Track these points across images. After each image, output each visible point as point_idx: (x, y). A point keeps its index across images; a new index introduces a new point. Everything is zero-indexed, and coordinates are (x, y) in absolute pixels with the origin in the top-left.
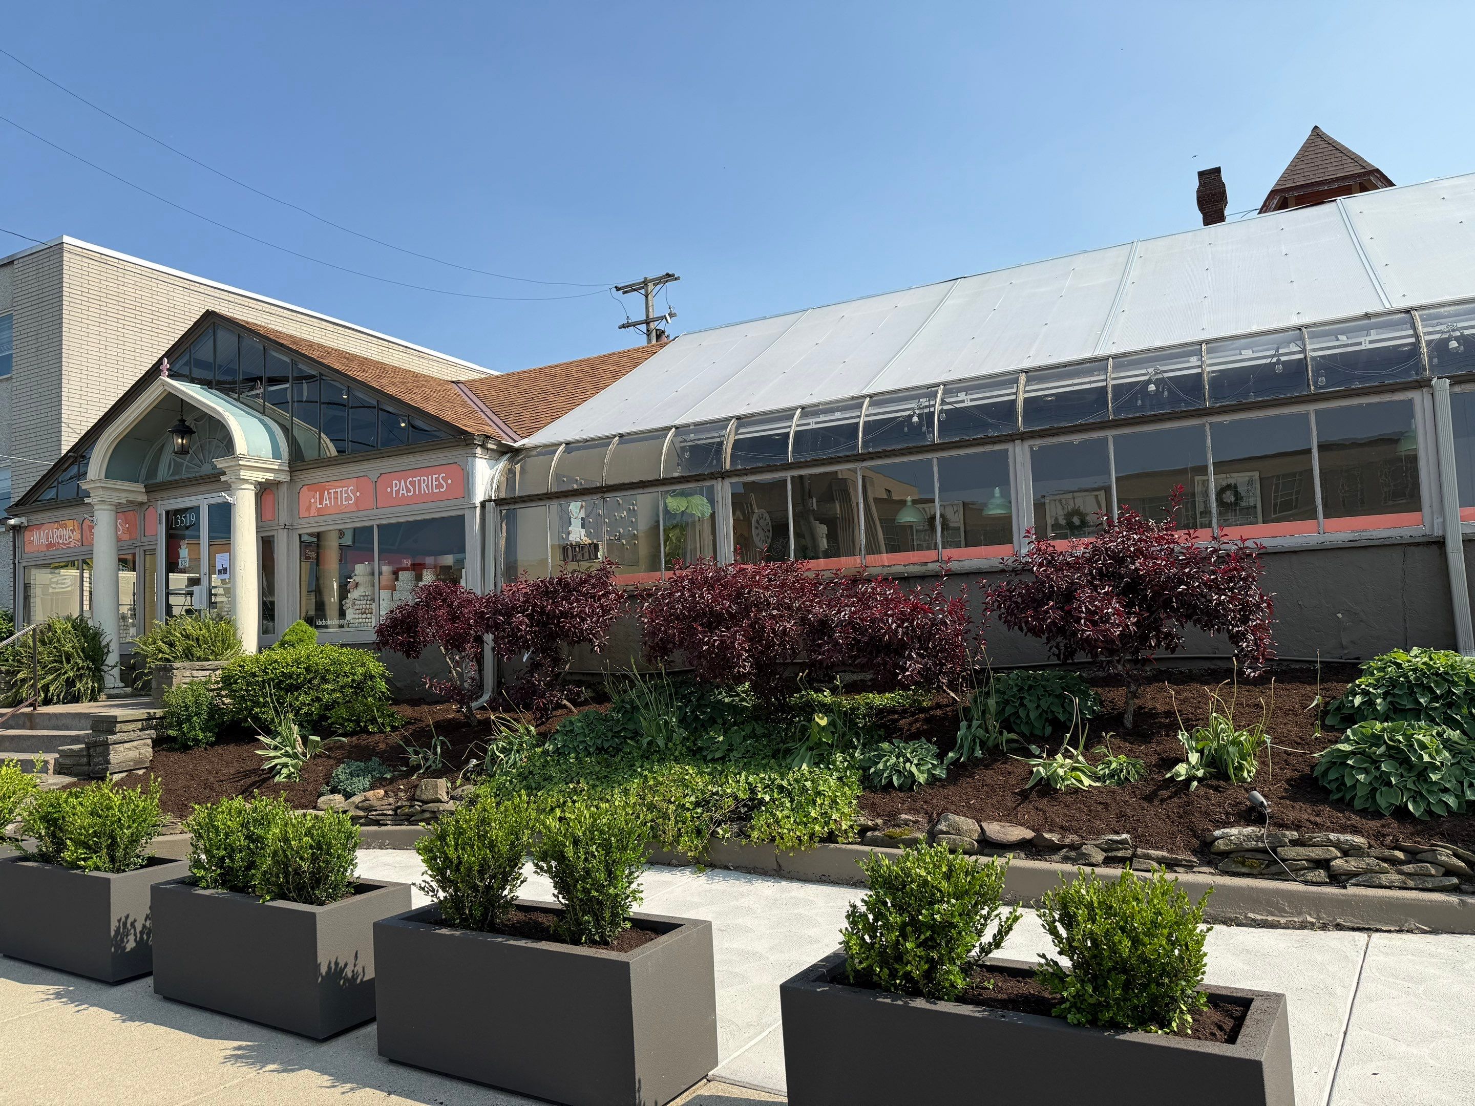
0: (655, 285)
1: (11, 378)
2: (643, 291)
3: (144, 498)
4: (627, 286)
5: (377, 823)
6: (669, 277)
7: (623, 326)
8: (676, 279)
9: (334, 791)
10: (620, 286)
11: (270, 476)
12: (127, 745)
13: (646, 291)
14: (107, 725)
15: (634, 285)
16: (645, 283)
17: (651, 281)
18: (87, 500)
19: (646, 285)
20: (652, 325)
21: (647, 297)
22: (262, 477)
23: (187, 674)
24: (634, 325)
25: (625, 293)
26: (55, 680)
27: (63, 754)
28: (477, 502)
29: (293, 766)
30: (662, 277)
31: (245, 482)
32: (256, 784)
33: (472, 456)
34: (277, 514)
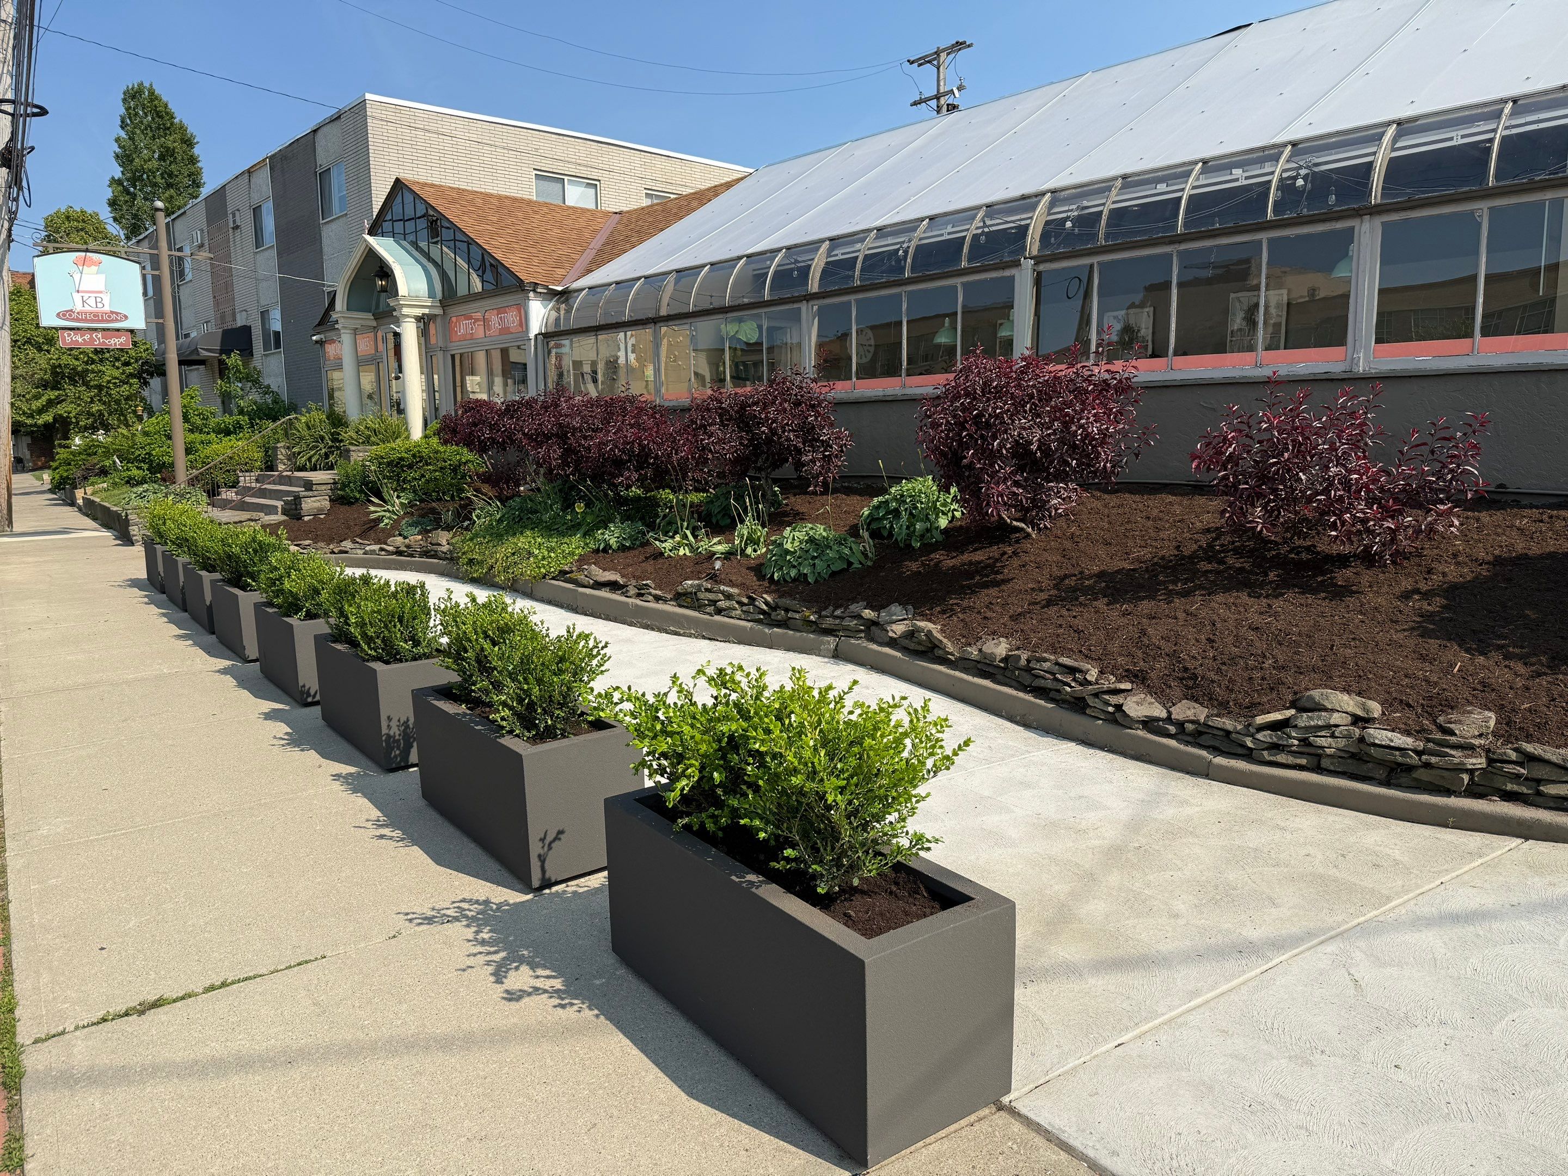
0: (948, 54)
1: (346, 214)
2: (935, 62)
3: (374, 324)
4: (920, 59)
5: (411, 556)
6: (959, 46)
7: (915, 104)
8: (969, 46)
9: (400, 535)
10: (912, 59)
11: (427, 311)
12: (312, 499)
13: (939, 62)
14: (309, 485)
15: (927, 56)
16: (938, 53)
17: (944, 50)
18: (336, 326)
19: (939, 55)
20: (942, 101)
21: (938, 69)
22: (419, 312)
23: (361, 454)
24: (925, 101)
25: (920, 65)
26: (315, 454)
27: (286, 503)
28: (532, 335)
29: (390, 518)
30: (953, 46)
31: (408, 316)
32: (371, 528)
33: (528, 299)
34: (436, 337)
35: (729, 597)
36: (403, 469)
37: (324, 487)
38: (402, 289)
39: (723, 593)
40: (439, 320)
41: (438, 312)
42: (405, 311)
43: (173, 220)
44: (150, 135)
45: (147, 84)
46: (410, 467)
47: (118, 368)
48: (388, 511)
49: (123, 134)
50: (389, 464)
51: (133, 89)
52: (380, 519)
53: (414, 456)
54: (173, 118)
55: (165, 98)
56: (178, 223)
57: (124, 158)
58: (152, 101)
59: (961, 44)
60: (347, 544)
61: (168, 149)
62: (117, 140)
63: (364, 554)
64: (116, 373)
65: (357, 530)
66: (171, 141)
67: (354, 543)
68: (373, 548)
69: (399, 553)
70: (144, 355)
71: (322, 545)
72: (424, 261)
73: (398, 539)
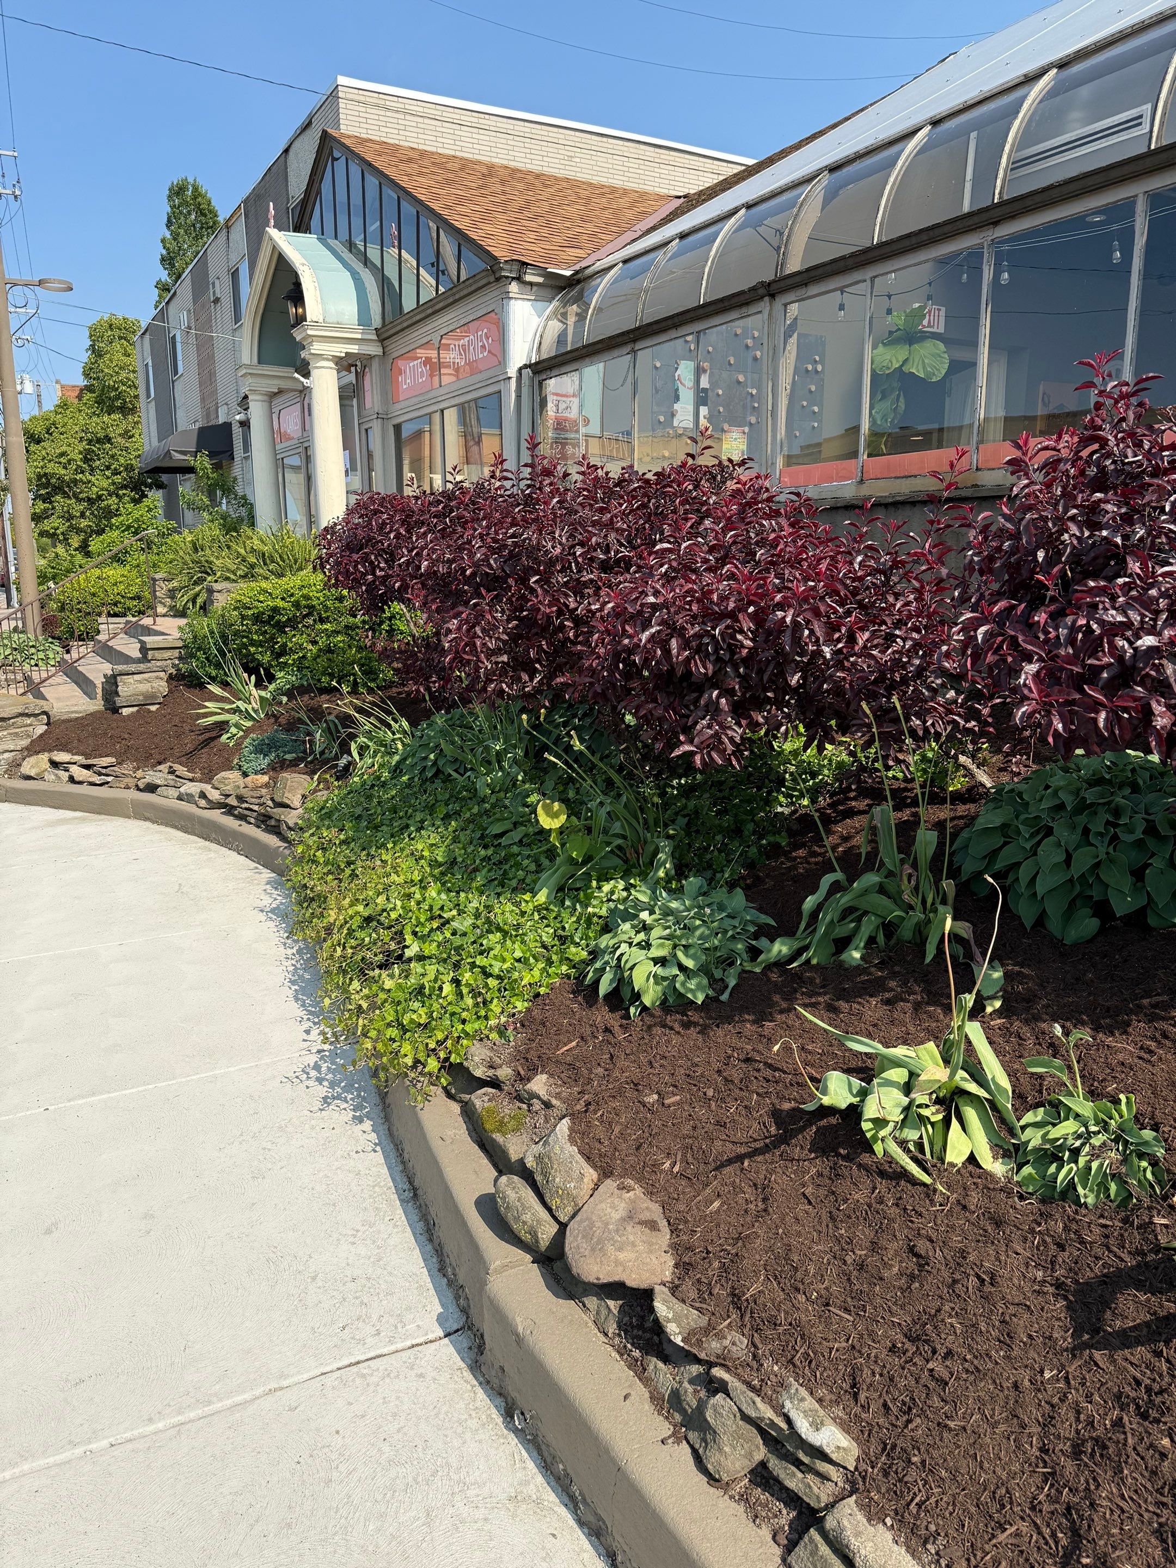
5: (242, 818)
9: (241, 766)
11: (354, 349)
12: (137, 677)
22: (341, 350)
27: (107, 680)
29: (237, 726)
31: (320, 356)
32: (206, 748)
33: (506, 296)
34: (372, 399)
36: (281, 627)
37: (169, 654)
38: (313, 310)
40: (375, 364)
41: (375, 350)
42: (317, 348)
45: (191, 180)
46: (293, 622)
47: (108, 478)
48: (236, 711)
49: (168, 234)
50: (257, 618)
51: (177, 185)
52: (222, 726)
53: (297, 605)
55: (208, 195)
56: (171, 306)
57: (168, 261)
58: (195, 198)
60: (158, 776)
62: (163, 241)
63: (180, 798)
64: (105, 483)
65: (190, 742)
67: (172, 772)
68: (192, 788)
69: (229, 810)
70: (133, 462)
71: (127, 768)
72: (358, 266)
73: (233, 776)
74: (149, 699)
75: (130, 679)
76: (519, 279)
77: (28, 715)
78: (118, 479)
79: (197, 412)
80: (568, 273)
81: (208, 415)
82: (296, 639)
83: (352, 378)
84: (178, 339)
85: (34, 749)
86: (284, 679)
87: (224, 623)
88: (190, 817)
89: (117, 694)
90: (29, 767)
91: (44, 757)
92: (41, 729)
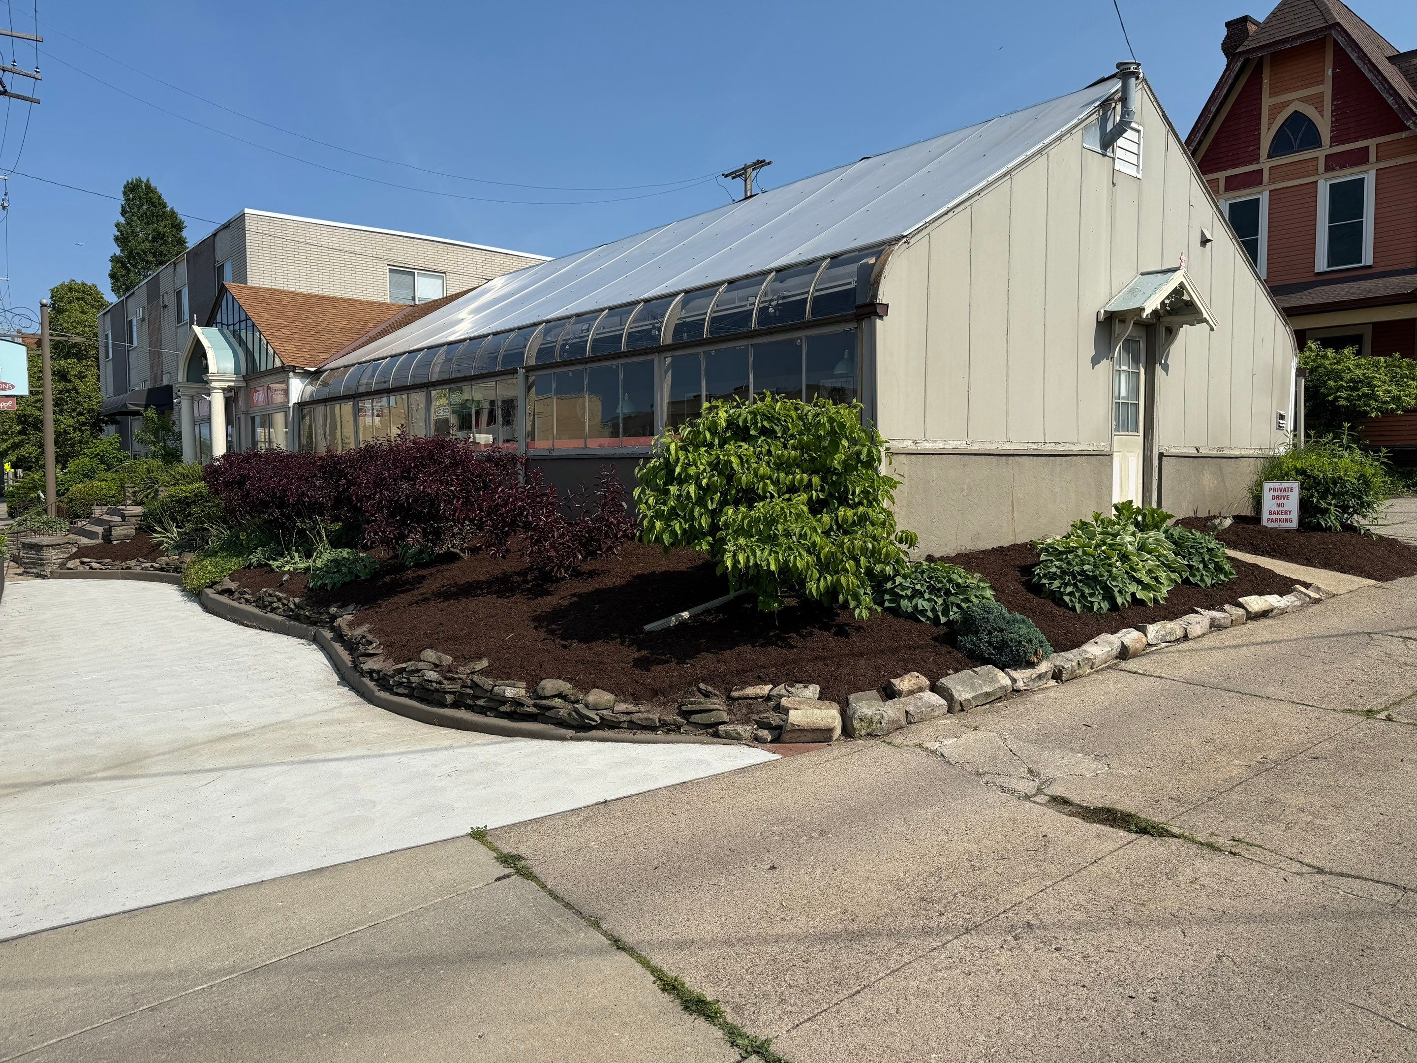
0: (752, 170)
2: (743, 175)
4: (732, 173)
5: (168, 571)
6: (760, 164)
8: (769, 163)
9: (167, 555)
10: (726, 173)
11: (232, 384)
12: (124, 527)
13: (746, 175)
14: (124, 517)
15: (737, 172)
16: (745, 169)
17: (750, 167)
21: (746, 181)
22: (225, 385)
25: (733, 178)
27: (105, 530)
28: (291, 405)
29: (167, 543)
30: (755, 164)
31: (216, 388)
32: (153, 551)
33: (288, 378)
34: (241, 403)
35: (279, 599)
36: (189, 505)
37: (135, 519)
38: (212, 368)
39: (276, 596)
40: (242, 391)
41: (242, 384)
42: (213, 384)
43: (127, 298)
44: (145, 221)
45: (144, 180)
46: (194, 502)
47: (74, 418)
48: (167, 537)
49: (122, 220)
50: (178, 501)
51: (132, 183)
52: (161, 544)
53: (196, 495)
54: (165, 207)
55: (160, 190)
56: (130, 300)
57: (122, 240)
58: (147, 194)
59: (762, 162)
60: (132, 563)
61: (159, 233)
62: (117, 225)
63: (141, 569)
64: (71, 422)
65: (145, 552)
66: (163, 227)
67: (138, 561)
68: (148, 565)
69: (162, 569)
70: (95, 407)
71: (117, 562)
72: (236, 345)
73: (165, 558)
74: (126, 537)
75: (118, 529)
76: (293, 371)
77: (70, 543)
78: (82, 419)
79: (147, 374)
80: (313, 369)
81: (155, 378)
82: (195, 509)
83: (232, 394)
84: (134, 323)
85: (72, 557)
86: (189, 526)
87: (163, 504)
88: (146, 575)
89: (111, 535)
90: (70, 564)
91: (78, 560)
92: (75, 550)
